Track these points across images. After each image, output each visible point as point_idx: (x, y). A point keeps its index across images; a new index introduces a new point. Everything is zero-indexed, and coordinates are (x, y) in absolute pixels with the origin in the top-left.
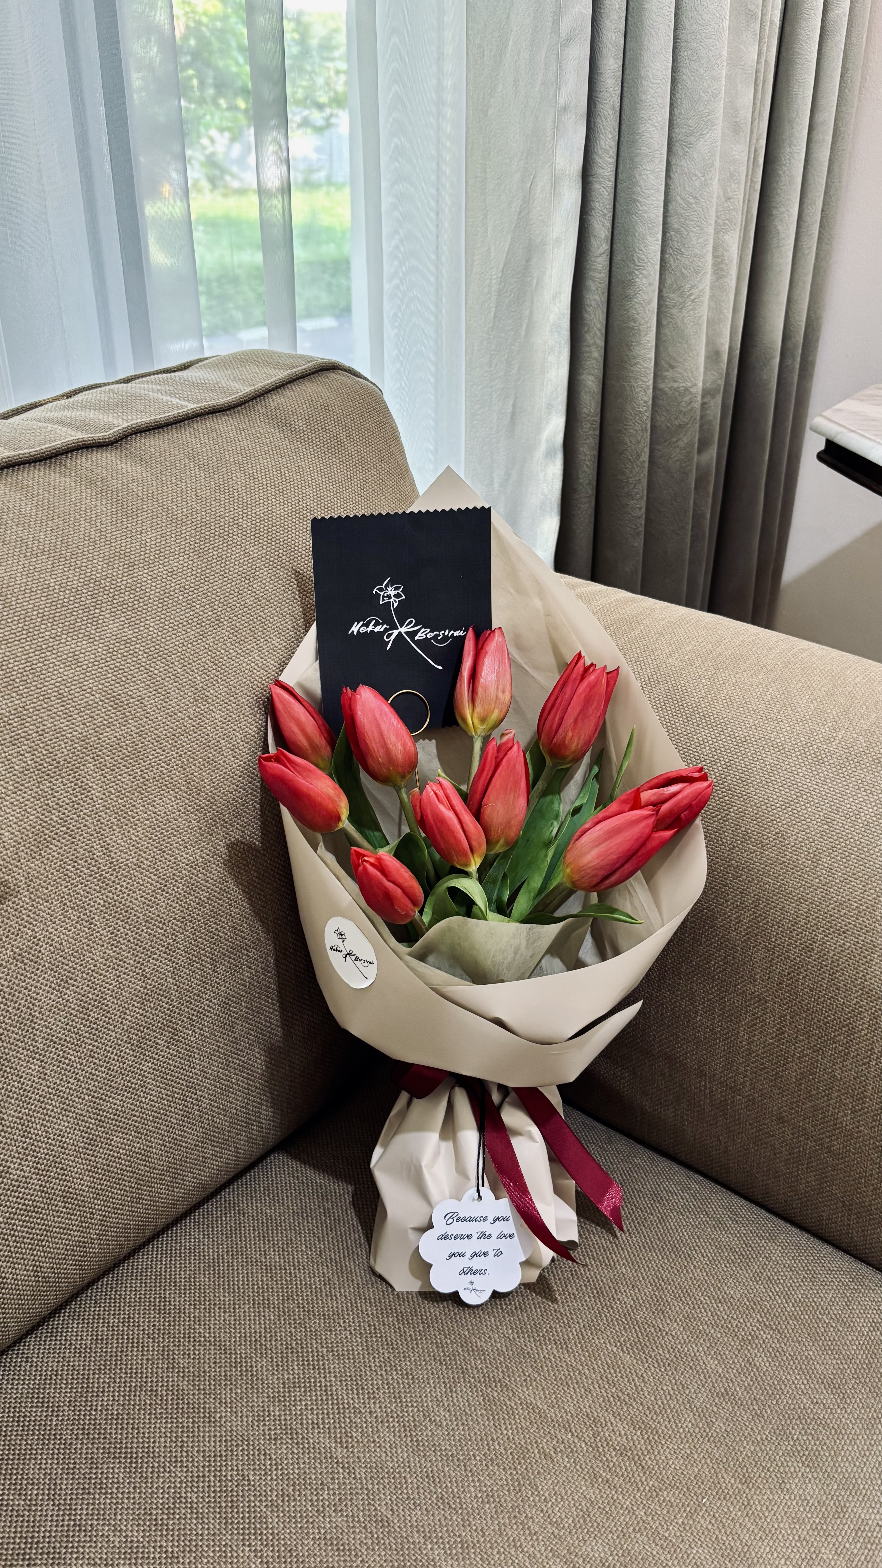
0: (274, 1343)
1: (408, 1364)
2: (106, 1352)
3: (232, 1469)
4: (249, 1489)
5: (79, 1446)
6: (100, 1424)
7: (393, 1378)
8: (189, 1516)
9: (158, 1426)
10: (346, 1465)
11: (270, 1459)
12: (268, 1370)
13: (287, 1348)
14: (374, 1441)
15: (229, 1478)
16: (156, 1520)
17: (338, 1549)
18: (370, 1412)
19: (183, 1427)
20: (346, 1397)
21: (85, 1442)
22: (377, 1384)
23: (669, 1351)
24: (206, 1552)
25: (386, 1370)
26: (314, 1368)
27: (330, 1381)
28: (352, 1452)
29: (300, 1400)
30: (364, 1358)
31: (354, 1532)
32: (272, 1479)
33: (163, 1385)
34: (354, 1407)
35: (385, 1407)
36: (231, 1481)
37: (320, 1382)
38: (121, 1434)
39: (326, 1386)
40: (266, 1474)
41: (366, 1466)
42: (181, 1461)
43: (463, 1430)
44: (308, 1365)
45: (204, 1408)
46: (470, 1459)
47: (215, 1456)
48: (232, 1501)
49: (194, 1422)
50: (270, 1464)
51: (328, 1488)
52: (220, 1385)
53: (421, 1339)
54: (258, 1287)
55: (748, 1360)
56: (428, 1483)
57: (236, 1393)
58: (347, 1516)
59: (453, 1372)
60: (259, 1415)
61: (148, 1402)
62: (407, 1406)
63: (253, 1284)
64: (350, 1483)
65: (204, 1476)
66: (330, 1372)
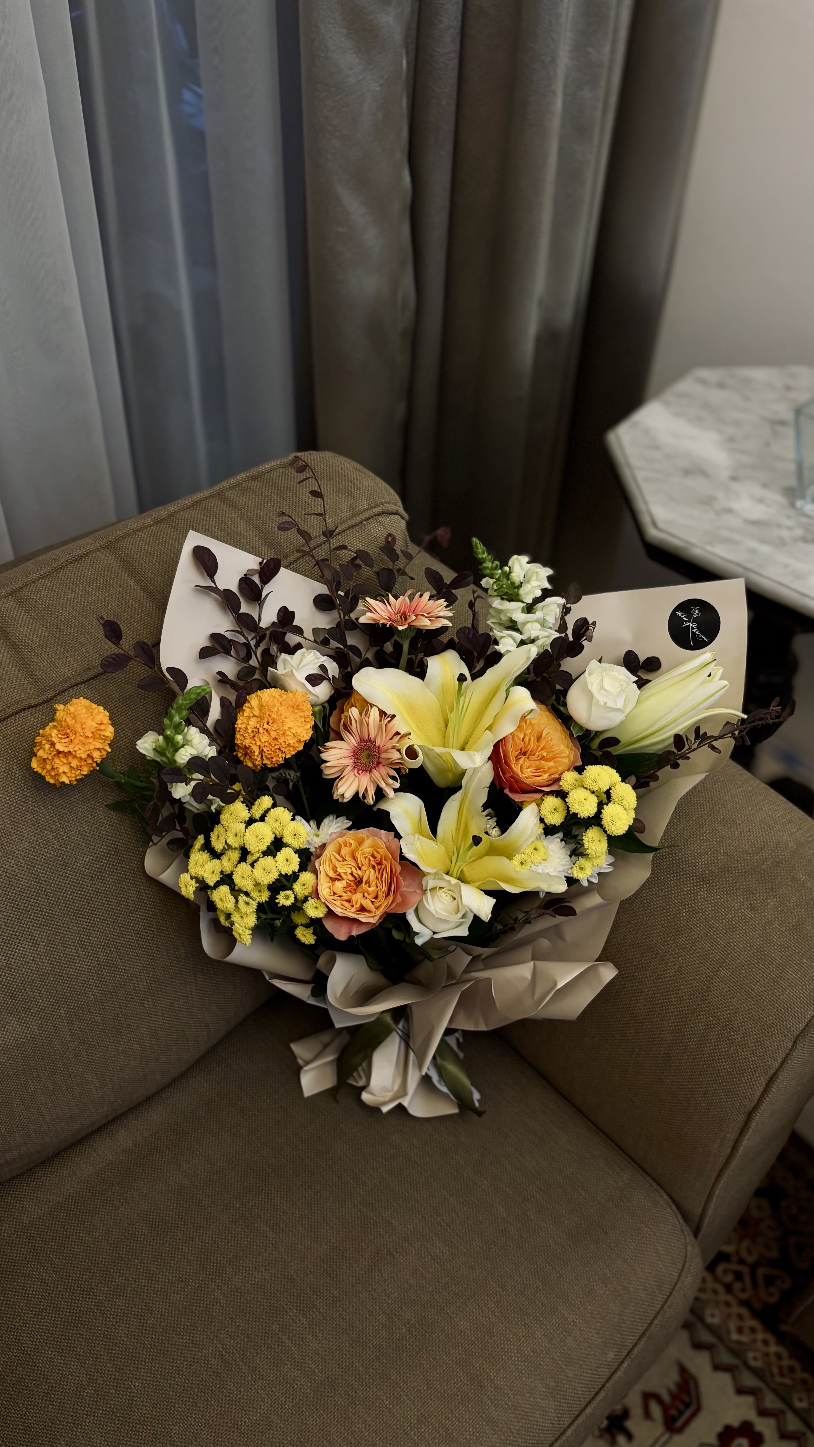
3: (209, 1237)
17: (264, 1292)
18: (292, 1213)
19: (183, 1207)
31: (274, 1283)
40: (228, 1242)
45: (196, 1197)
47: (200, 1227)
49: (189, 1205)
60: (227, 1206)
65: (193, 1238)
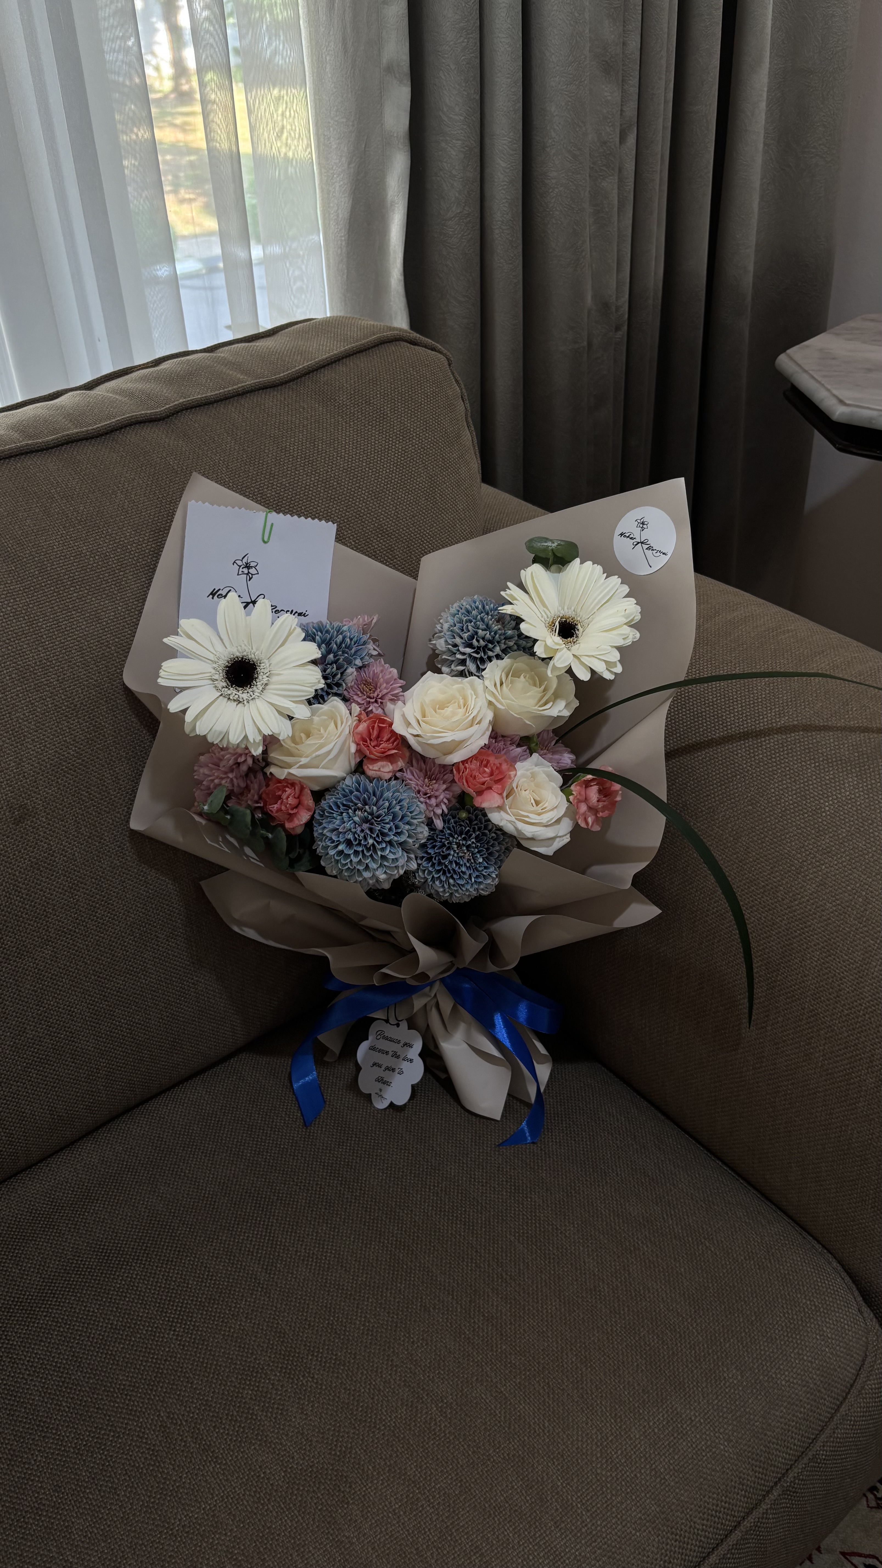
0: (237, 1187)
1: (338, 1220)
2: (108, 1172)
4: (186, 1291)
5: (70, 1237)
6: (89, 1223)
7: (322, 1229)
8: (136, 1301)
9: (132, 1233)
10: (265, 1286)
11: (208, 1272)
12: (226, 1206)
13: (246, 1192)
14: (292, 1273)
15: (174, 1279)
16: (111, 1298)
20: (280, 1236)
21: (75, 1234)
22: (308, 1231)
23: (557, 1248)
24: (142, 1330)
25: (319, 1222)
26: (263, 1210)
27: (272, 1222)
28: (273, 1278)
29: (244, 1232)
30: (304, 1209)
32: (205, 1286)
33: (143, 1204)
34: (285, 1245)
35: (310, 1249)
36: (174, 1282)
37: (264, 1221)
38: (103, 1234)
39: (268, 1225)
41: (280, 1291)
42: (142, 1260)
43: (366, 1277)
44: (259, 1207)
46: (363, 1300)
48: (171, 1297)
50: (207, 1275)
51: (246, 1301)
52: (187, 1211)
53: (355, 1202)
54: (237, 1141)
55: (624, 1266)
56: (325, 1311)
57: (197, 1219)
58: (254, 1323)
59: (372, 1233)
61: (129, 1214)
62: (327, 1252)
63: (234, 1138)
64: (264, 1300)
66: (274, 1216)
